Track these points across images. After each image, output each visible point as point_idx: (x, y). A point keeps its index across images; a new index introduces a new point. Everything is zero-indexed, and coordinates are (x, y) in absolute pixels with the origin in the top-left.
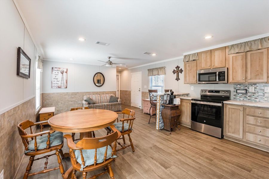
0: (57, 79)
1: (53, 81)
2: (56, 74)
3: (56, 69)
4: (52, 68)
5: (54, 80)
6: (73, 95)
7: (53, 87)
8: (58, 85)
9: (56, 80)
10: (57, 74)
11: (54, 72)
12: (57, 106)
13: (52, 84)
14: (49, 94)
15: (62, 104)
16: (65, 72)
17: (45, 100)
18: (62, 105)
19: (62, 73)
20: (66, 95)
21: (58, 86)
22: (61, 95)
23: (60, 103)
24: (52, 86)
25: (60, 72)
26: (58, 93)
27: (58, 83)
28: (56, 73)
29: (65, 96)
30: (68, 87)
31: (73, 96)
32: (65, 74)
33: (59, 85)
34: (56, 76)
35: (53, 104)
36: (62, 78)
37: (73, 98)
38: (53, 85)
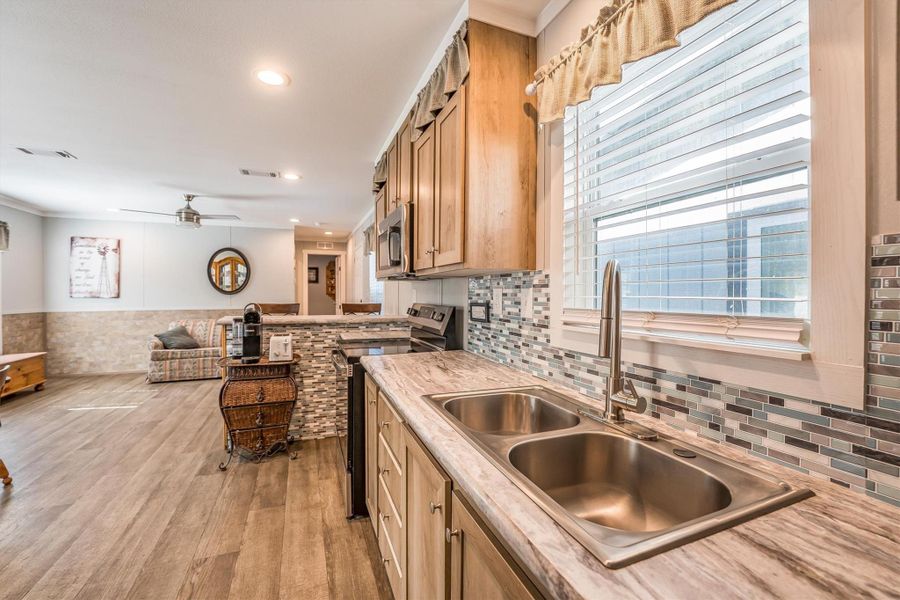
0: (87, 271)
1: (73, 278)
2: (82, 255)
3: (82, 242)
4: (72, 239)
5: (79, 274)
6: (140, 319)
7: (73, 295)
8: (90, 289)
9: (83, 274)
10: (88, 256)
11: (77, 250)
12: (90, 350)
13: (71, 285)
14: (62, 317)
15: (103, 343)
16: (113, 250)
17: (52, 333)
18: (104, 348)
19: (104, 254)
20: (117, 318)
21: (91, 293)
22: (100, 318)
23: (99, 342)
24: (71, 293)
25: (95, 250)
26: (91, 312)
27: (89, 281)
28: (85, 255)
29: (115, 323)
30: (122, 294)
31: (138, 323)
32: (110, 255)
33: (95, 288)
34: (82, 261)
35: (77, 344)
36: (104, 268)
37: (140, 327)
38: (75, 289)
